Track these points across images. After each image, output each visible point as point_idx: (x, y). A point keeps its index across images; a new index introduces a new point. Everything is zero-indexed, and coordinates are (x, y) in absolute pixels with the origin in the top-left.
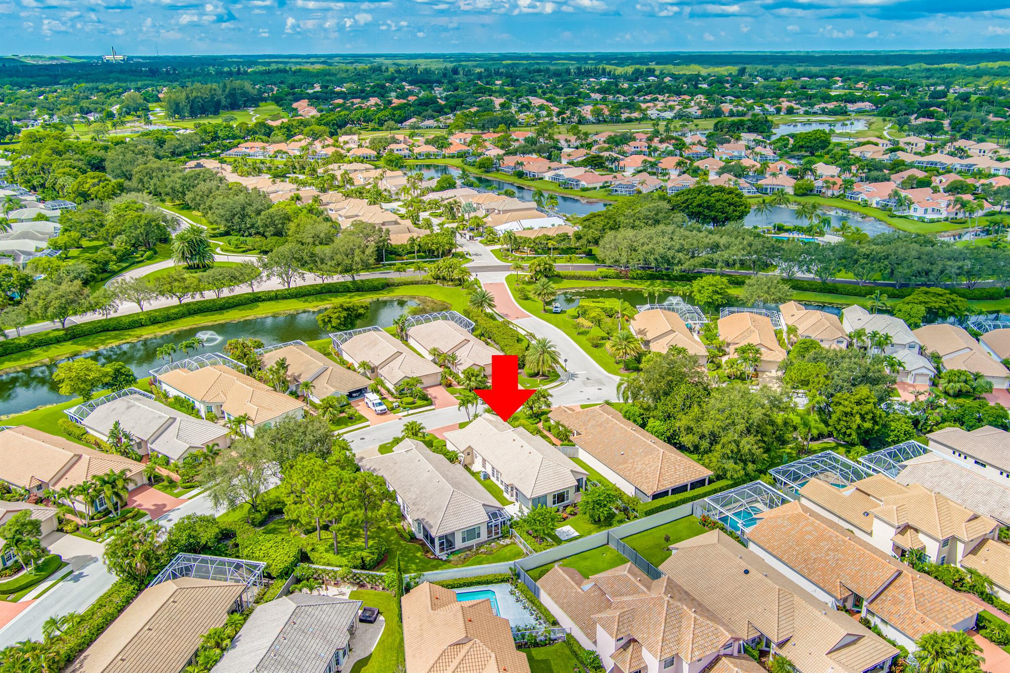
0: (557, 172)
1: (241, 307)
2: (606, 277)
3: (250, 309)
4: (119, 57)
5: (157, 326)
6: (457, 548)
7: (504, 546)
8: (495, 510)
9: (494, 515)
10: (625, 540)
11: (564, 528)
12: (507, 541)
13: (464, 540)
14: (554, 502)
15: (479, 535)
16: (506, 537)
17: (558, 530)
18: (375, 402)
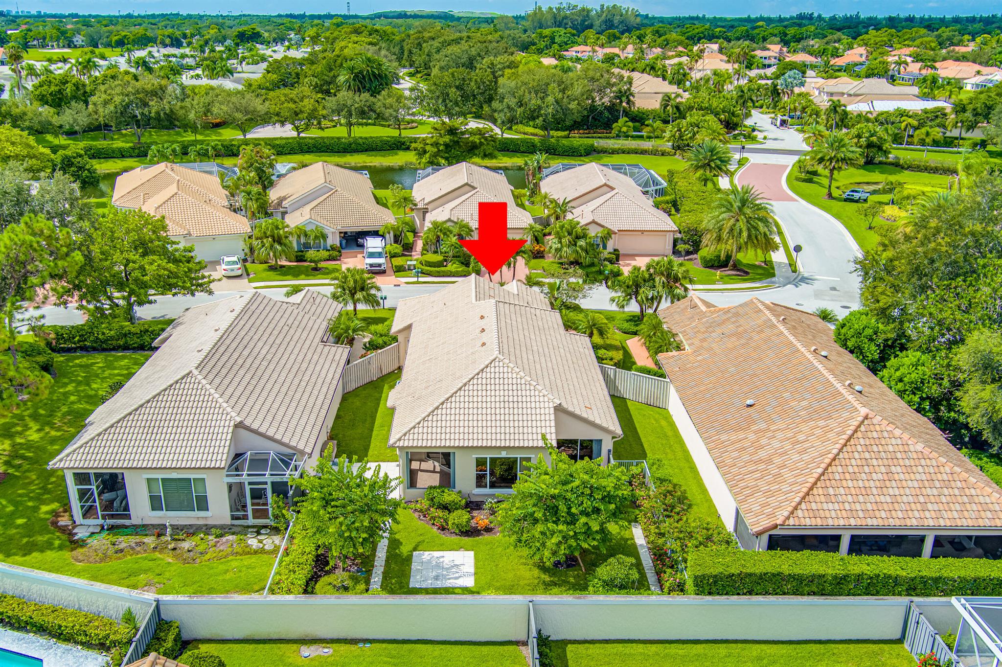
6: (135, 520)
7: (250, 552)
8: (272, 450)
9: (259, 463)
10: (593, 649)
11: (449, 557)
12: (269, 542)
13: (156, 503)
14: (480, 481)
15: (203, 504)
16: (276, 530)
17: (426, 555)
18: (370, 250)
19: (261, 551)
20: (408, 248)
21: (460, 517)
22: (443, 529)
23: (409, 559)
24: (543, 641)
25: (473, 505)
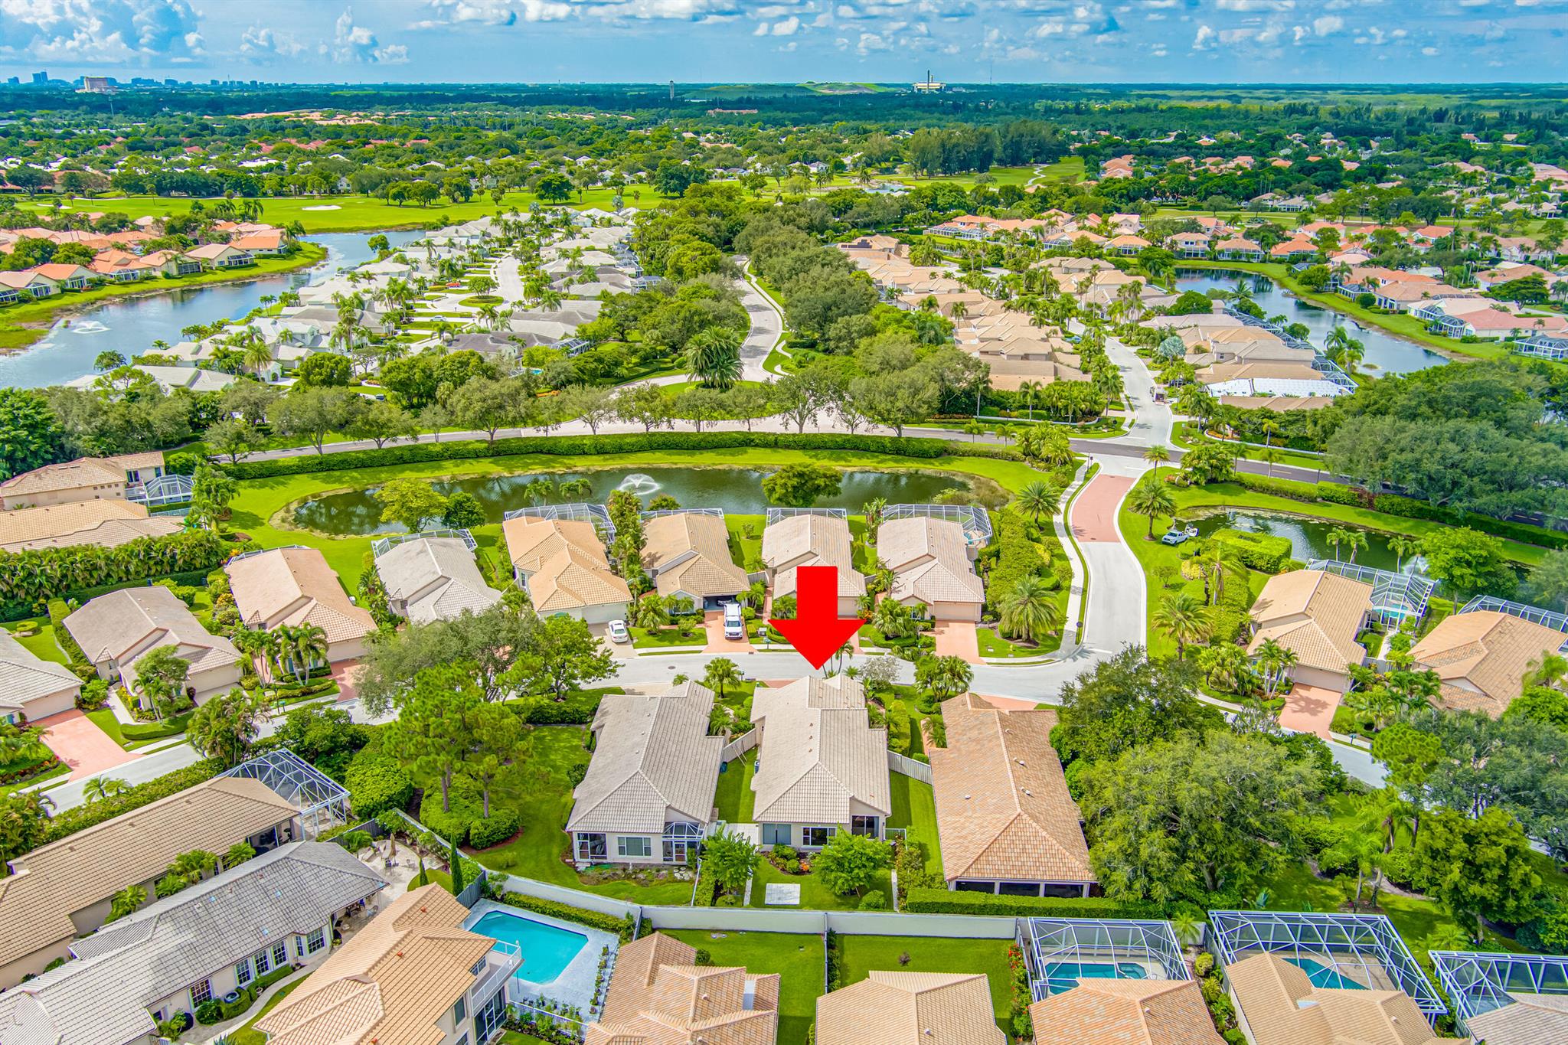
0: (1434, 302)
1: (723, 450)
2: (1330, 499)
3: (733, 455)
4: (936, 85)
5: (602, 457)
6: (609, 860)
7: (675, 881)
8: (687, 821)
9: (680, 828)
10: (857, 939)
11: (787, 887)
12: (688, 875)
13: (621, 850)
14: (806, 842)
15: (648, 851)
16: (690, 868)
17: (774, 886)
18: (730, 619)
19: (682, 881)
20: (760, 609)
21: (793, 864)
22: (783, 870)
23: (764, 888)
24: (831, 934)
25: (801, 856)
